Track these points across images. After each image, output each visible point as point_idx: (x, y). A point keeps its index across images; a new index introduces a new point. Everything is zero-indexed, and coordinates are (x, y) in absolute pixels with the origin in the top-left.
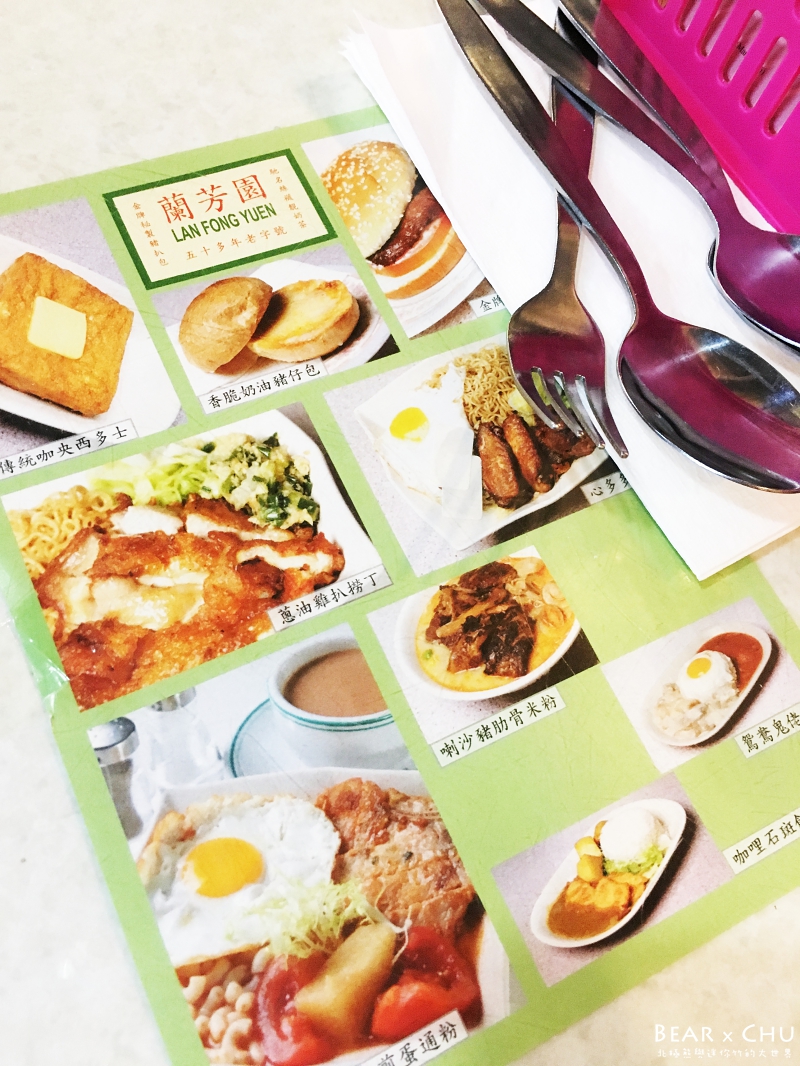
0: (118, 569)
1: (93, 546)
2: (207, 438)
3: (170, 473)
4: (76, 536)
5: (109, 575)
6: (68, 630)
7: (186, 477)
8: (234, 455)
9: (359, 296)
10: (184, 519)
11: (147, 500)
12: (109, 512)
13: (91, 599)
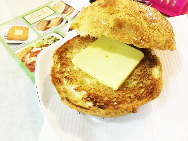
0: (33, 56)
1: (29, 54)
2: (43, 38)
3: (39, 43)
4: (26, 53)
5: (32, 57)
6: (27, 64)
7: (41, 43)
8: (48, 39)
9: (61, 18)
10: (42, 48)
11: (36, 47)
12: (31, 50)
13: (30, 60)
